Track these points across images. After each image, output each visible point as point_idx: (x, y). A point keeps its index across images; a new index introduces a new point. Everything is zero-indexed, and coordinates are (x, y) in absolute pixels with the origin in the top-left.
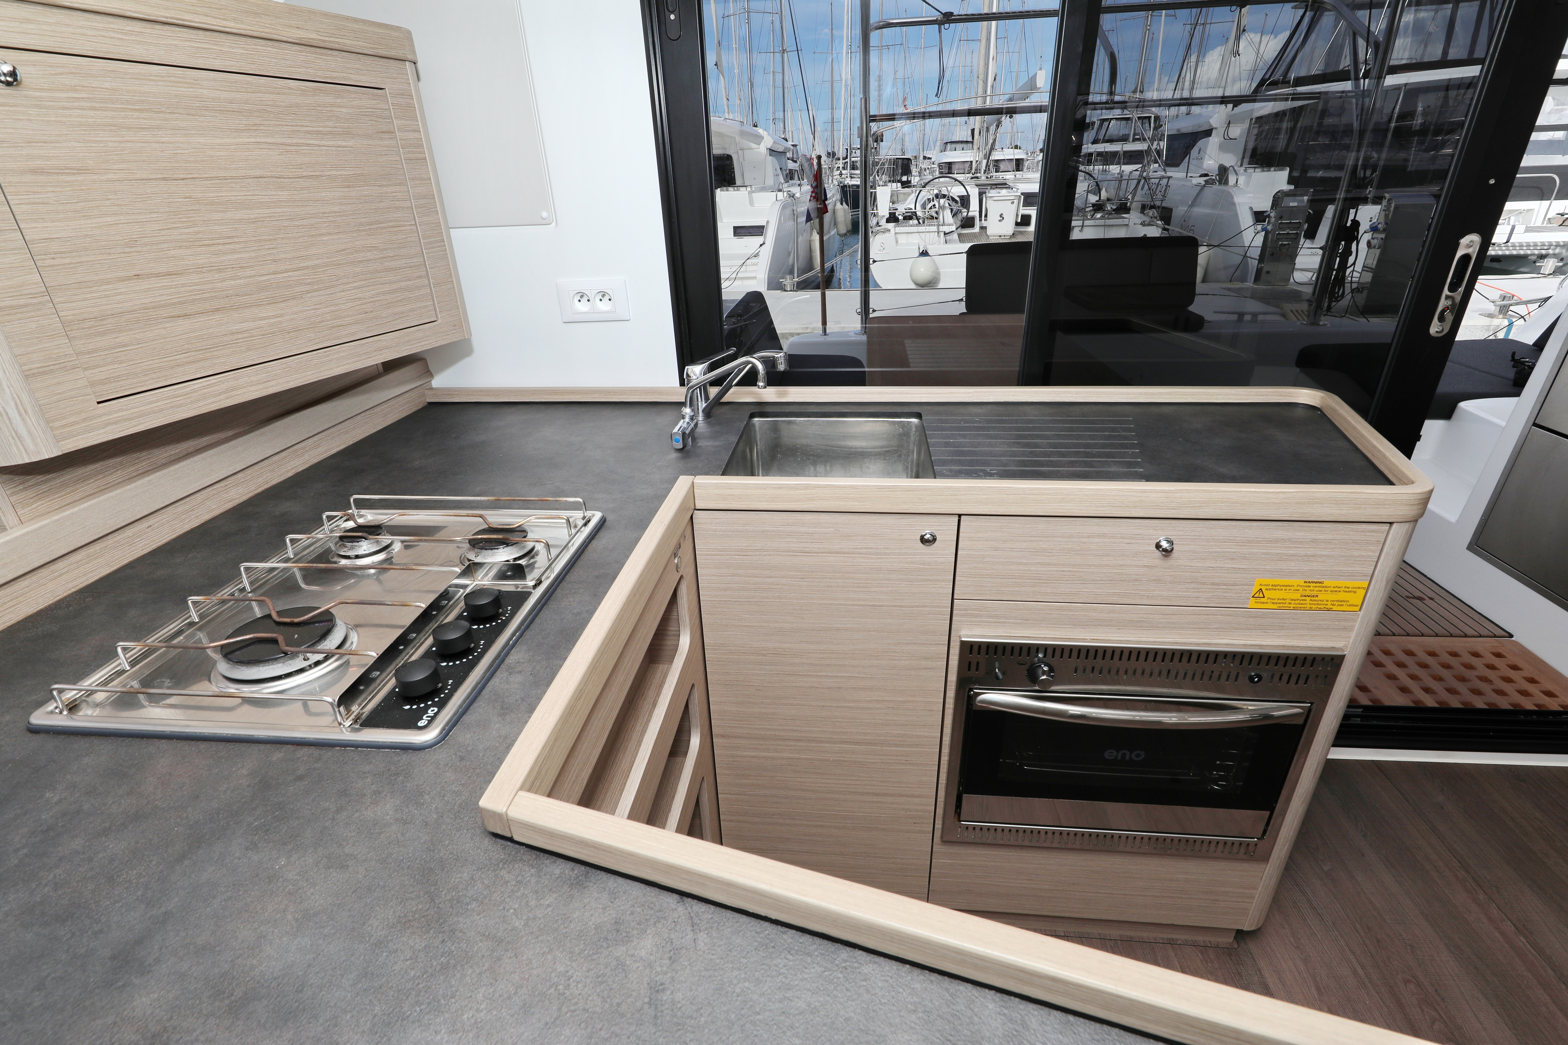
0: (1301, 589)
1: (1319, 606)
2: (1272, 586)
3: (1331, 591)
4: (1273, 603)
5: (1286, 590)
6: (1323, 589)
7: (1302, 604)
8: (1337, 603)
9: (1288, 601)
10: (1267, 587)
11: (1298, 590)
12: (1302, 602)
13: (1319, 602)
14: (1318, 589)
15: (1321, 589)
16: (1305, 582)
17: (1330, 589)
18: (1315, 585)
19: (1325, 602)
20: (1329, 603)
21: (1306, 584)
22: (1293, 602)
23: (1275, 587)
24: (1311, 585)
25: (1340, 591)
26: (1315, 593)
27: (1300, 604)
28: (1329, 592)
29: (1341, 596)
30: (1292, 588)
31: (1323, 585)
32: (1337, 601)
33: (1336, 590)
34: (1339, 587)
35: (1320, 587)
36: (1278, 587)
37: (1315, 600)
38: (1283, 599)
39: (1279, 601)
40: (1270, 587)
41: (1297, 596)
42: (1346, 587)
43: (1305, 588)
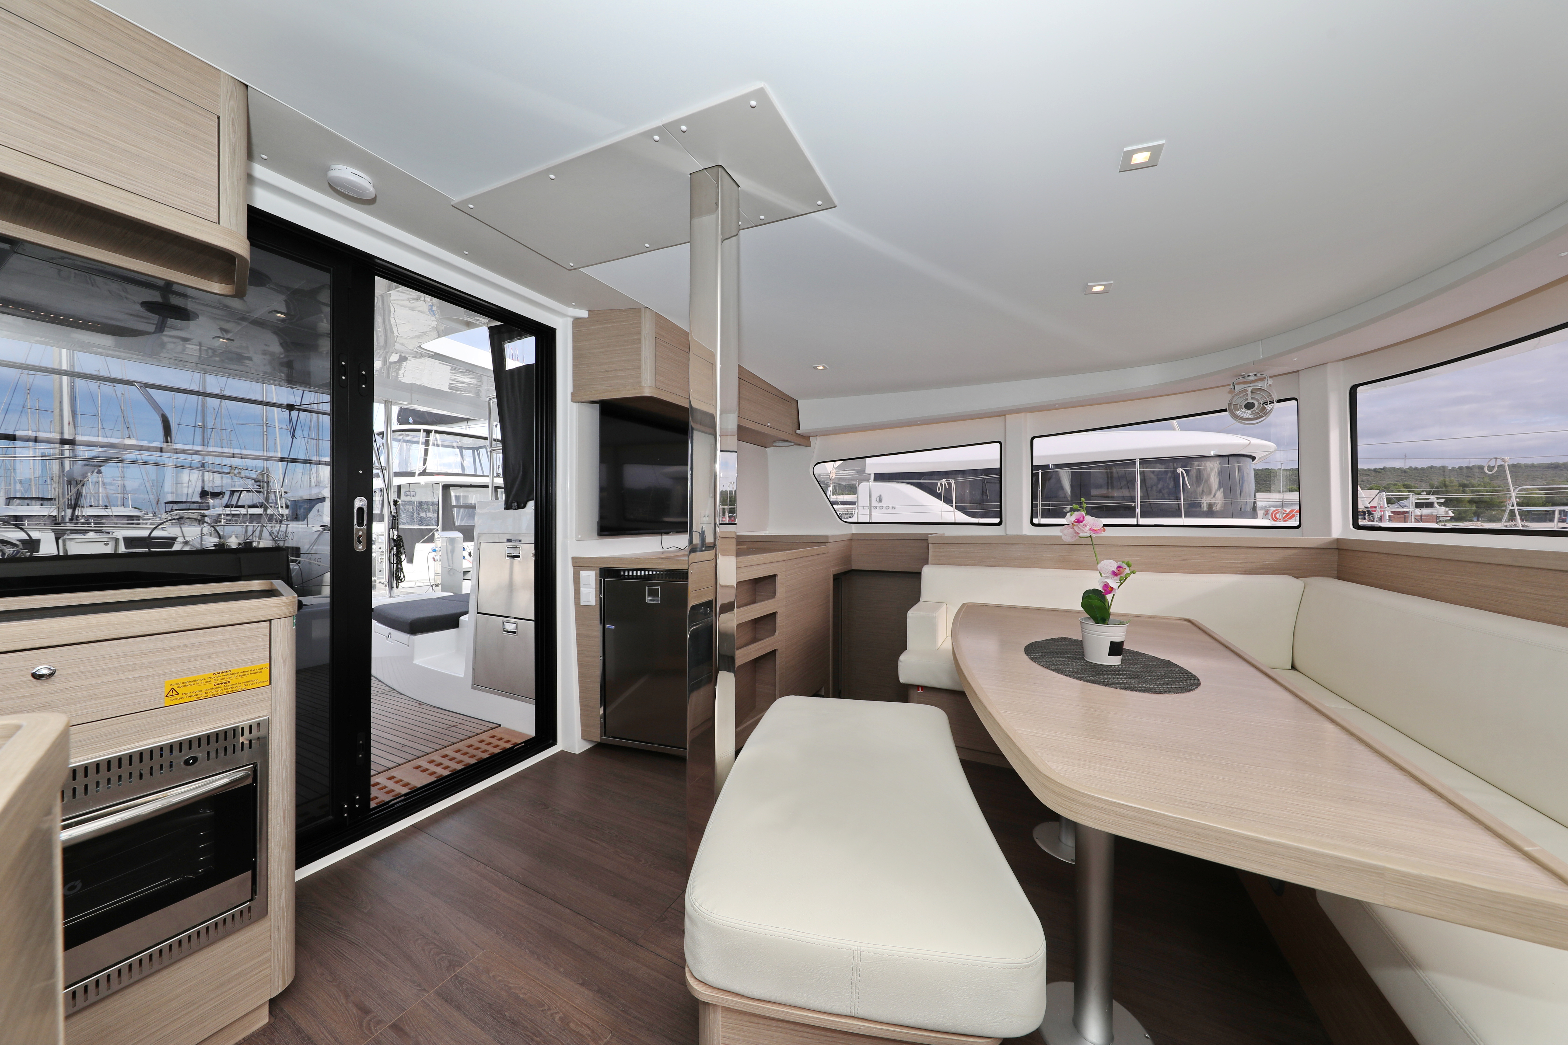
0: (212, 680)
1: (234, 689)
2: (183, 683)
3: (240, 676)
4: (189, 696)
5: (198, 683)
6: (233, 676)
7: (218, 691)
8: (249, 683)
9: (203, 692)
10: (178, 686)
11: (210, 681)
12: (216, 690)
13: (233, 686)
14: (228, 676)
15: (230, 676)
16: (214, 674)
17: (238, 675)
18: (223, 674)
19: (238, 685)
20: (242, 685)
21: (215, 676)
22: (209, 691)
23: (186, 684)
24: (220, 675)
25: (248, 674)
26: (226, 680)
27: (216, 691)
29: (250, 677)
30: (203, 681)
31: (231, 673)
33: (244, 674)
34: (246, 672)
35: (229, 675)
36: (190, 683)
37: (229, 686)
38: (198, 691)
39: (195, 694)
40: (181, 685)
41: (211, 686)
42: (251, 670)
43: (217, 679)
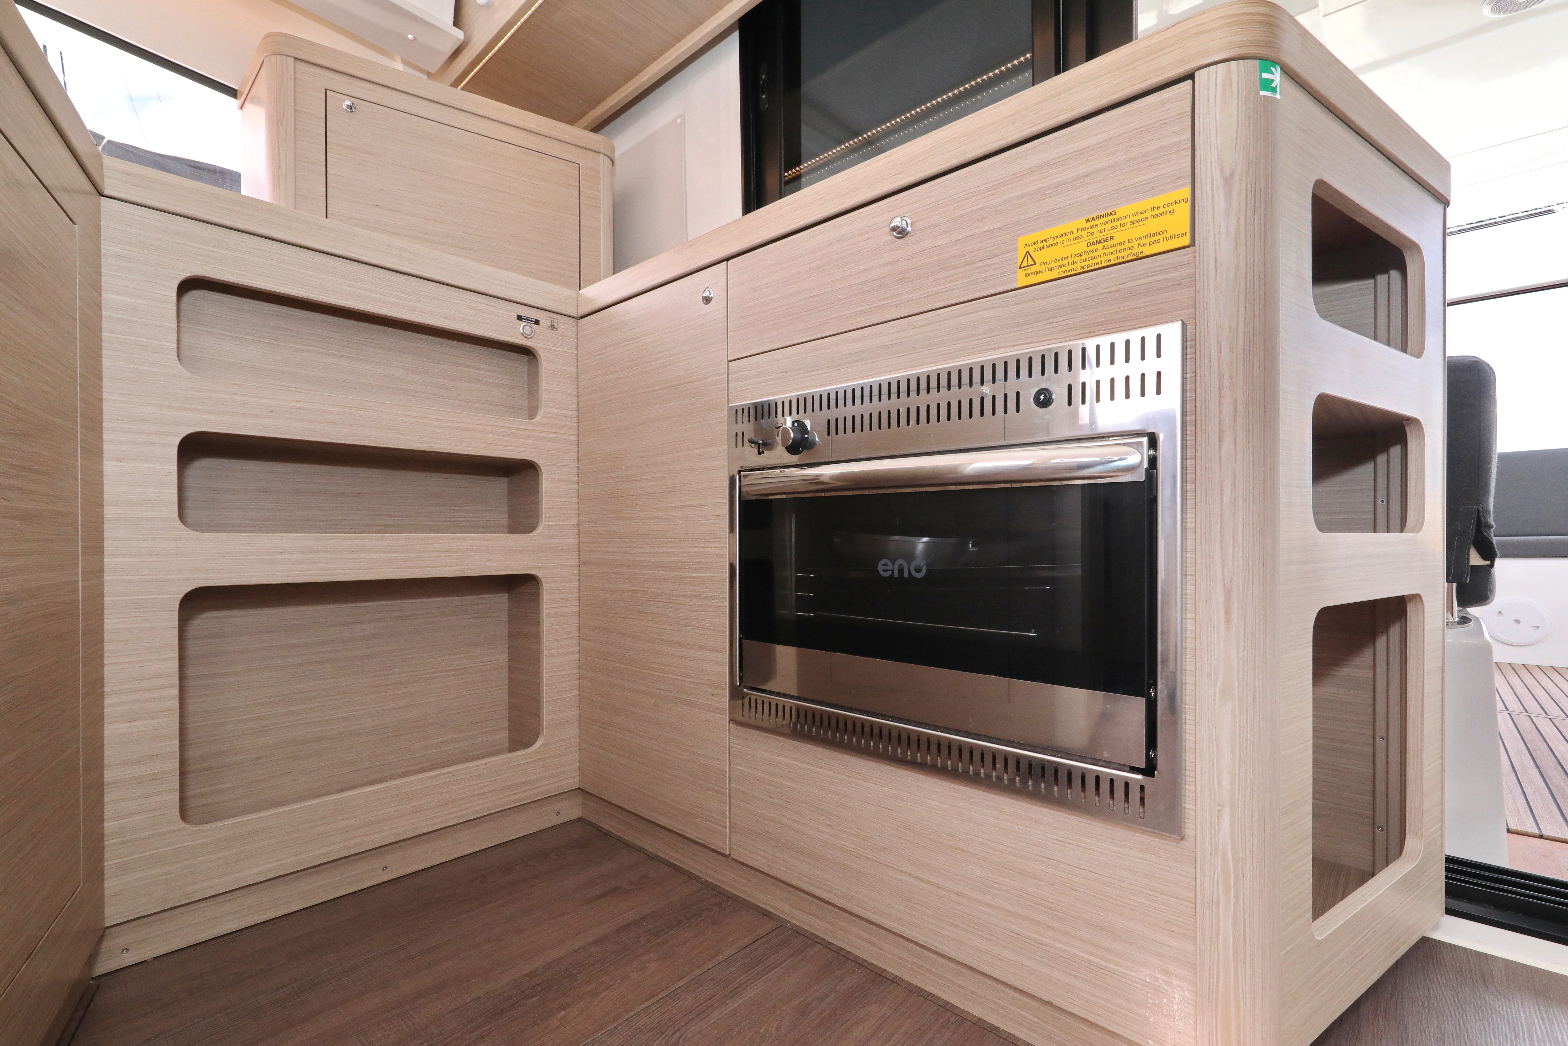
0: (1084, 233)
1: (1120, 255)
2: (1042, 242)
3: (1133, 223)
4: (1050, 269)
5: (1063, 242)
6: (1118, 223)
7: (1093, 258)
8: (1147, 241)
9: (1070, 260)
10: (1036, 246)
11: (1081, 237)
12: (1091, 255)
13: (1119, 247)
14: (1110, 225)
15: (1114, 224)
16: (1088, 221)
17: (1128, 220)
18: (1103, 220)
19: (1127, 245)
20: (1135, 244)
21: (1089, 224)
22: (1078, 259)
23: (1047, 243)
24: (1098, 222)
25: (1146, 219)
26: (1107, 234)
27: (1089, 259)
28: (1129, 226)
29: (1151, 226)
30: (1071, 237)
31: (1116, 216)
32: (1147, 236)
33: (1139, 218)
34: (1142, 213)
35: (1111, 221)
36: (1051, 242)
37: (1112, 246)
38: (1063, 259)
39: (1058, 264)
40: (1040, 245)
41: (1081, 247)
42: (1153, 209)
43: (1091, 230)
